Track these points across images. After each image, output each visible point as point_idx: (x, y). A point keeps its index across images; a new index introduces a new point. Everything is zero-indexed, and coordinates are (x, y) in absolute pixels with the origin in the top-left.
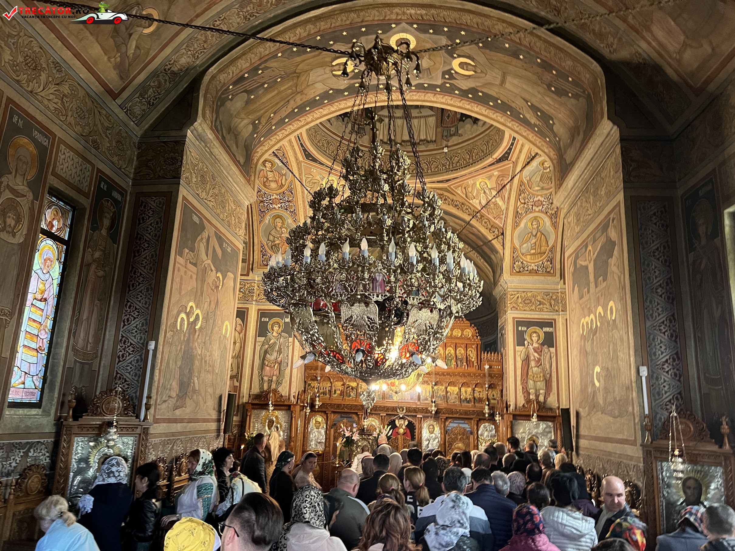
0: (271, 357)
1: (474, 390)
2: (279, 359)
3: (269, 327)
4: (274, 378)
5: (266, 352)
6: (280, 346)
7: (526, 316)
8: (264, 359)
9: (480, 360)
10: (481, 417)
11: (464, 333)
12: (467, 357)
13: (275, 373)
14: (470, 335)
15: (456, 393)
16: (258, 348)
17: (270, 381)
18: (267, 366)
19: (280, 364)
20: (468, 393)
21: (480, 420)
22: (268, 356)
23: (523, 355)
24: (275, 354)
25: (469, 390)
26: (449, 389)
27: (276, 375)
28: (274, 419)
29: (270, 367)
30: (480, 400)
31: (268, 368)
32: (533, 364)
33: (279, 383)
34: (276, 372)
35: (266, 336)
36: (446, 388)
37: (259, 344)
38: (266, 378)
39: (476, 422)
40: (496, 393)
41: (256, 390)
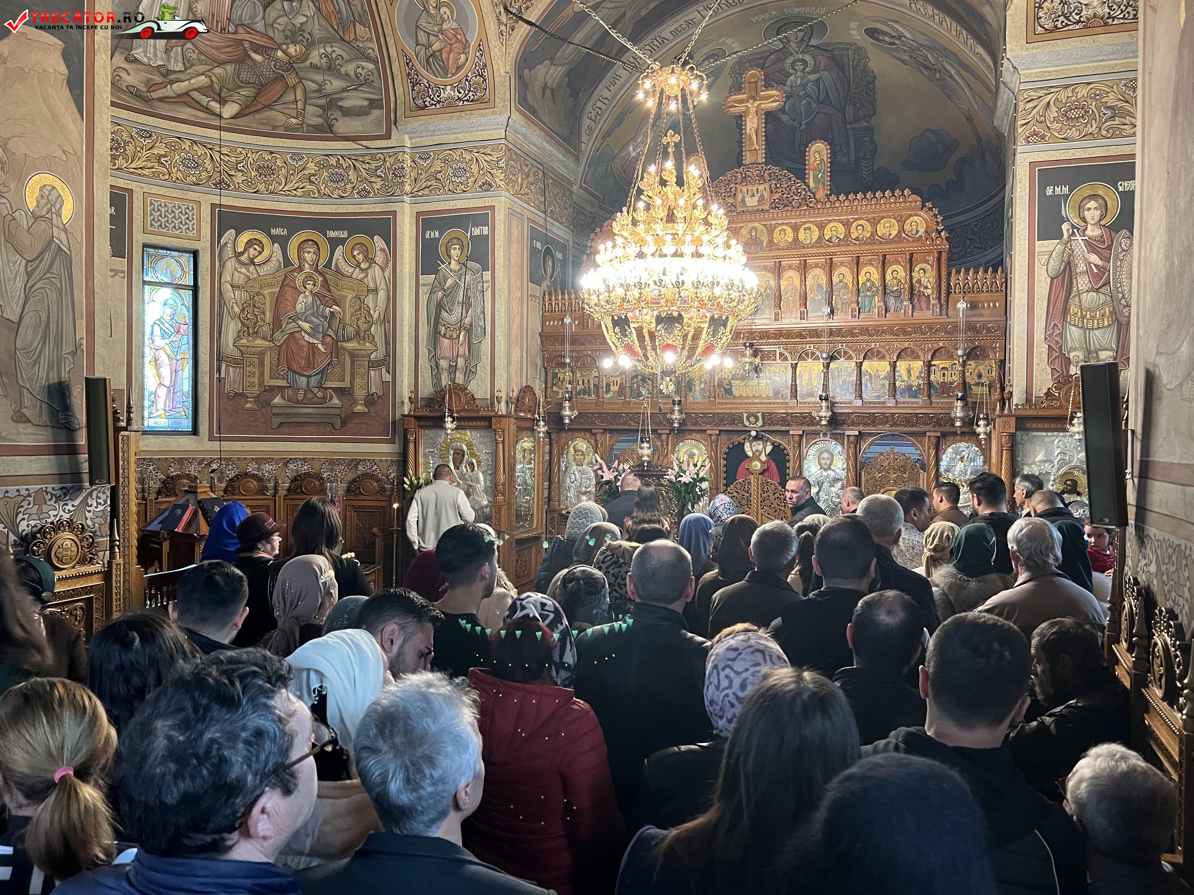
0: (451, 317)
1: (929, 365)
2: (467, 321)
3: (442, 250)
4: (461, 362)
5: (440, 306)
6: (466, 290)
7: (1069, 155)
8: (437, 323)
9: (945, 293)
10: (947, 429)
11: (907, 227)
12: (912, 288)
13: (461, 352)
14: (922, 231)
15: (883, 374)
16: (424, 300)
17: (453, 369)
18: (444, 336)
19: (469, 330)
20: (915, 373)
21: (944, 435)
22: (444, 314)
23: (1055, 264)
24: (458, 309)
25: (918, 365)
26: (866, 365)
27: (464, 356)
28: (465, 448)
29: (451, 338)
30: (945, 389)
31: (446, 341)
32: (1082, 283)
33: (470, 372)
34: (463, 350)
35: (436, 272)
36: (859, 365)
37: (425, 289)
38: (444, 364)
39: (933, 441)
40: (987, 368)
41: (426, 389)
